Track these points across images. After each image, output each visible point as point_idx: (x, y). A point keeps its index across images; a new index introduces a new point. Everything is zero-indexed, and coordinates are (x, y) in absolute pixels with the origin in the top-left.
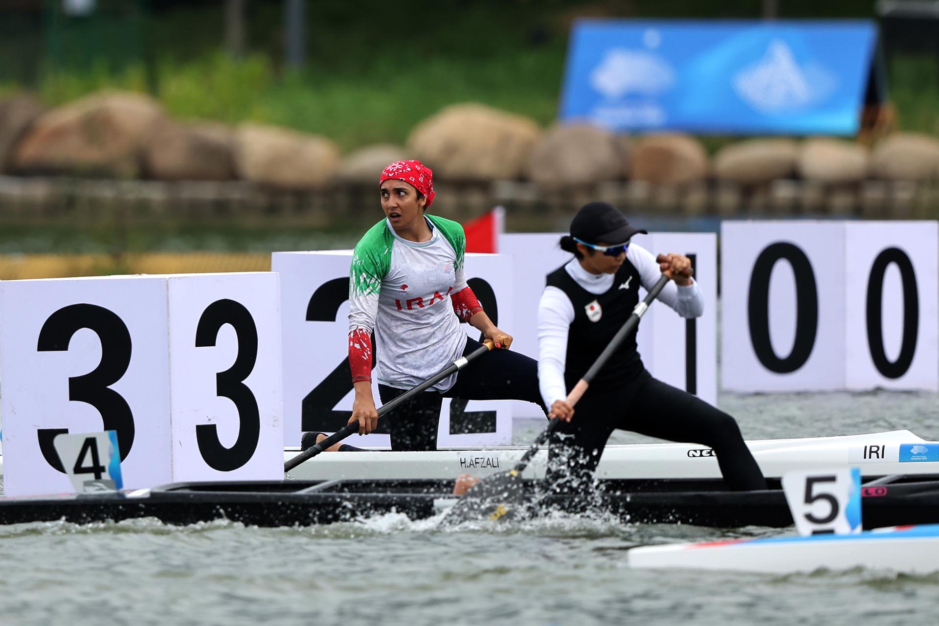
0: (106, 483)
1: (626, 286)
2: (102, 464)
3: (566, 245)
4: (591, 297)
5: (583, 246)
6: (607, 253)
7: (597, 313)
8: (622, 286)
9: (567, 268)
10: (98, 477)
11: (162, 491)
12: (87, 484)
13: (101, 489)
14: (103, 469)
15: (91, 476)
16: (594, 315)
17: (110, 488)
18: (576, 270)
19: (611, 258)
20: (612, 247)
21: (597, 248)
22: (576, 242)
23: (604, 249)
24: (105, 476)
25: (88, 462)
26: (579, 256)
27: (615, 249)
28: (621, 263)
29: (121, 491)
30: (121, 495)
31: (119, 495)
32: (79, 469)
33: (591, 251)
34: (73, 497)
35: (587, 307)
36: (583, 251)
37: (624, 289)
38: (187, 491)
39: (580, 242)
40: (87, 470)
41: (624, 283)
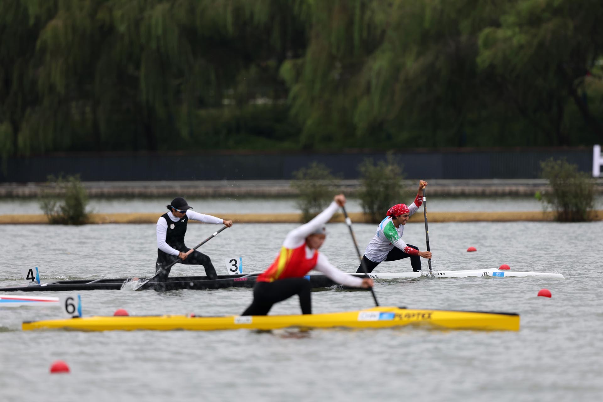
0: (35, 282)
1: (183, 221)
2: (34, 277)
3: (169, 207)
4: (173, 222)
5: (174, 209)
6: (180, 212)
7: (173, 227)
8: (182, 221)
9: (168, 213)
10: (33, 280)
11: (50, 284)
12: (30, 282)
13: (34, 284)
14: (34, 278)
15: (31, 280)
16: (172, 227)
17: (36, 283)
18: (170, 214)
19: (181, 214)
20: (182, 211)
21: (178, 210)
22: (172, 208)
23: (180, 211)
24: (35, 280)
25: (30, 276)
26: (172, 211)
27: (183, 211)
28: (184, 216)
29: (40, 284)
30: (40, 286)
31: (39, 285)
32: (28, 278)
33: (176, 211)
34: (27, 287)
35: (171, 225)
36: (174, 210)
37: (182, 222)
38: (59, 284)
39: (173, 208)
40: (30, 279)
41: (183, 220)
